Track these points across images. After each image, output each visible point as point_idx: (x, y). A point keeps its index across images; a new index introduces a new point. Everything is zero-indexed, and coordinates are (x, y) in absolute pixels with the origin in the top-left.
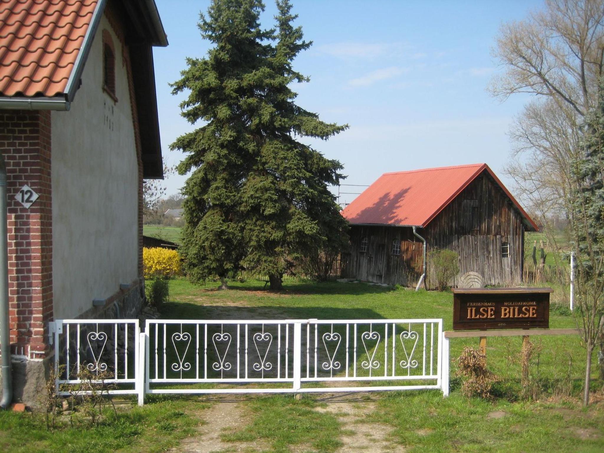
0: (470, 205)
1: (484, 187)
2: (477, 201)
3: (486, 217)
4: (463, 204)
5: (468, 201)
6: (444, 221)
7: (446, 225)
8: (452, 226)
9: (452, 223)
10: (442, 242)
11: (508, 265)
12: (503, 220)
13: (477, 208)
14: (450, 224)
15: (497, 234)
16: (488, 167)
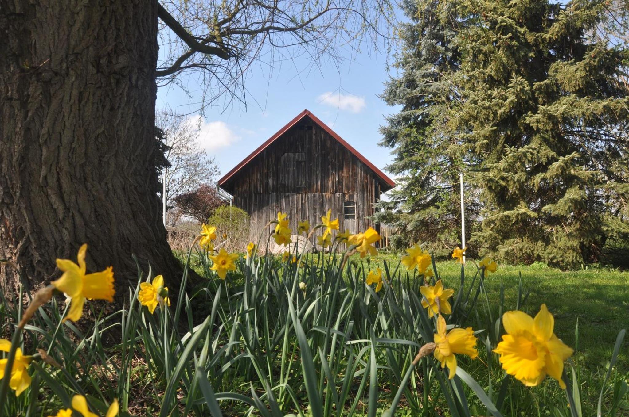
0: (294, 158)
1: (314, 137)
2: (303, 153)
3: (319, 172)
4: (283, 158)
5: (291, 155)
6: (256, 177)
7: (258, 183)
8: (267, 183)
9: (268, 180)
10: (253, 201)
11: (354, 228)
12: (345, 175)
13: (305, 162)
14: (265, 181)
15: (336, 191)
16: (310, 113)
